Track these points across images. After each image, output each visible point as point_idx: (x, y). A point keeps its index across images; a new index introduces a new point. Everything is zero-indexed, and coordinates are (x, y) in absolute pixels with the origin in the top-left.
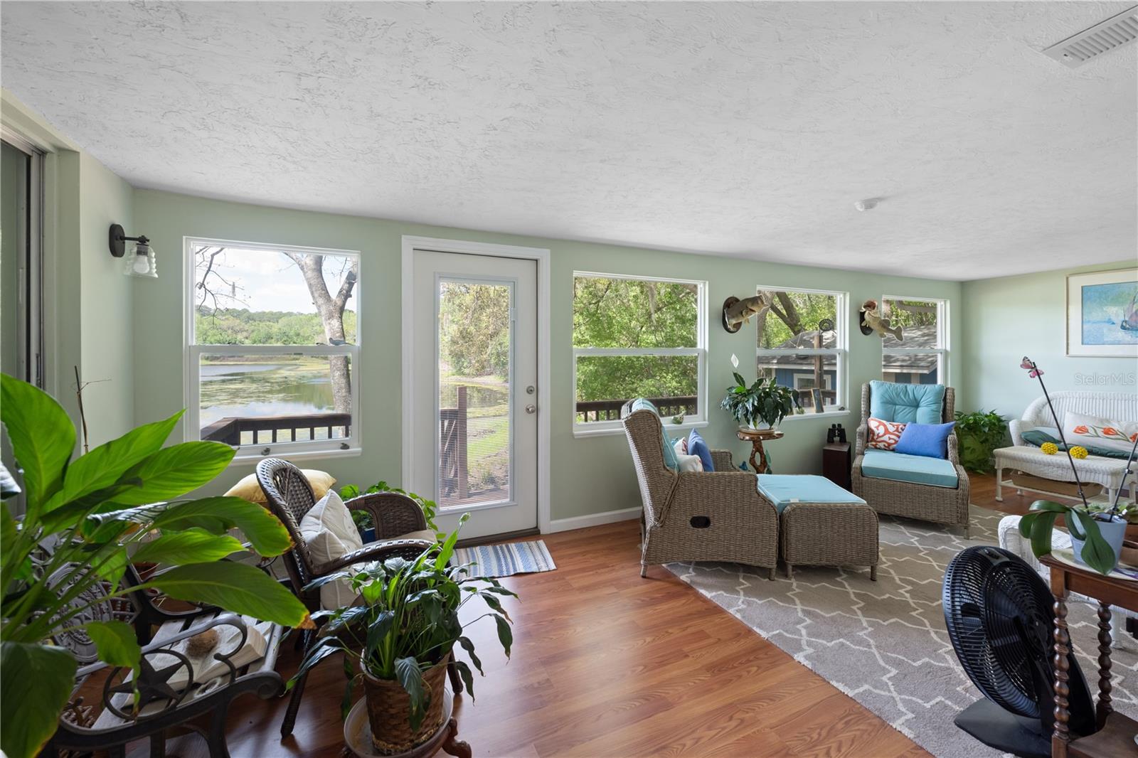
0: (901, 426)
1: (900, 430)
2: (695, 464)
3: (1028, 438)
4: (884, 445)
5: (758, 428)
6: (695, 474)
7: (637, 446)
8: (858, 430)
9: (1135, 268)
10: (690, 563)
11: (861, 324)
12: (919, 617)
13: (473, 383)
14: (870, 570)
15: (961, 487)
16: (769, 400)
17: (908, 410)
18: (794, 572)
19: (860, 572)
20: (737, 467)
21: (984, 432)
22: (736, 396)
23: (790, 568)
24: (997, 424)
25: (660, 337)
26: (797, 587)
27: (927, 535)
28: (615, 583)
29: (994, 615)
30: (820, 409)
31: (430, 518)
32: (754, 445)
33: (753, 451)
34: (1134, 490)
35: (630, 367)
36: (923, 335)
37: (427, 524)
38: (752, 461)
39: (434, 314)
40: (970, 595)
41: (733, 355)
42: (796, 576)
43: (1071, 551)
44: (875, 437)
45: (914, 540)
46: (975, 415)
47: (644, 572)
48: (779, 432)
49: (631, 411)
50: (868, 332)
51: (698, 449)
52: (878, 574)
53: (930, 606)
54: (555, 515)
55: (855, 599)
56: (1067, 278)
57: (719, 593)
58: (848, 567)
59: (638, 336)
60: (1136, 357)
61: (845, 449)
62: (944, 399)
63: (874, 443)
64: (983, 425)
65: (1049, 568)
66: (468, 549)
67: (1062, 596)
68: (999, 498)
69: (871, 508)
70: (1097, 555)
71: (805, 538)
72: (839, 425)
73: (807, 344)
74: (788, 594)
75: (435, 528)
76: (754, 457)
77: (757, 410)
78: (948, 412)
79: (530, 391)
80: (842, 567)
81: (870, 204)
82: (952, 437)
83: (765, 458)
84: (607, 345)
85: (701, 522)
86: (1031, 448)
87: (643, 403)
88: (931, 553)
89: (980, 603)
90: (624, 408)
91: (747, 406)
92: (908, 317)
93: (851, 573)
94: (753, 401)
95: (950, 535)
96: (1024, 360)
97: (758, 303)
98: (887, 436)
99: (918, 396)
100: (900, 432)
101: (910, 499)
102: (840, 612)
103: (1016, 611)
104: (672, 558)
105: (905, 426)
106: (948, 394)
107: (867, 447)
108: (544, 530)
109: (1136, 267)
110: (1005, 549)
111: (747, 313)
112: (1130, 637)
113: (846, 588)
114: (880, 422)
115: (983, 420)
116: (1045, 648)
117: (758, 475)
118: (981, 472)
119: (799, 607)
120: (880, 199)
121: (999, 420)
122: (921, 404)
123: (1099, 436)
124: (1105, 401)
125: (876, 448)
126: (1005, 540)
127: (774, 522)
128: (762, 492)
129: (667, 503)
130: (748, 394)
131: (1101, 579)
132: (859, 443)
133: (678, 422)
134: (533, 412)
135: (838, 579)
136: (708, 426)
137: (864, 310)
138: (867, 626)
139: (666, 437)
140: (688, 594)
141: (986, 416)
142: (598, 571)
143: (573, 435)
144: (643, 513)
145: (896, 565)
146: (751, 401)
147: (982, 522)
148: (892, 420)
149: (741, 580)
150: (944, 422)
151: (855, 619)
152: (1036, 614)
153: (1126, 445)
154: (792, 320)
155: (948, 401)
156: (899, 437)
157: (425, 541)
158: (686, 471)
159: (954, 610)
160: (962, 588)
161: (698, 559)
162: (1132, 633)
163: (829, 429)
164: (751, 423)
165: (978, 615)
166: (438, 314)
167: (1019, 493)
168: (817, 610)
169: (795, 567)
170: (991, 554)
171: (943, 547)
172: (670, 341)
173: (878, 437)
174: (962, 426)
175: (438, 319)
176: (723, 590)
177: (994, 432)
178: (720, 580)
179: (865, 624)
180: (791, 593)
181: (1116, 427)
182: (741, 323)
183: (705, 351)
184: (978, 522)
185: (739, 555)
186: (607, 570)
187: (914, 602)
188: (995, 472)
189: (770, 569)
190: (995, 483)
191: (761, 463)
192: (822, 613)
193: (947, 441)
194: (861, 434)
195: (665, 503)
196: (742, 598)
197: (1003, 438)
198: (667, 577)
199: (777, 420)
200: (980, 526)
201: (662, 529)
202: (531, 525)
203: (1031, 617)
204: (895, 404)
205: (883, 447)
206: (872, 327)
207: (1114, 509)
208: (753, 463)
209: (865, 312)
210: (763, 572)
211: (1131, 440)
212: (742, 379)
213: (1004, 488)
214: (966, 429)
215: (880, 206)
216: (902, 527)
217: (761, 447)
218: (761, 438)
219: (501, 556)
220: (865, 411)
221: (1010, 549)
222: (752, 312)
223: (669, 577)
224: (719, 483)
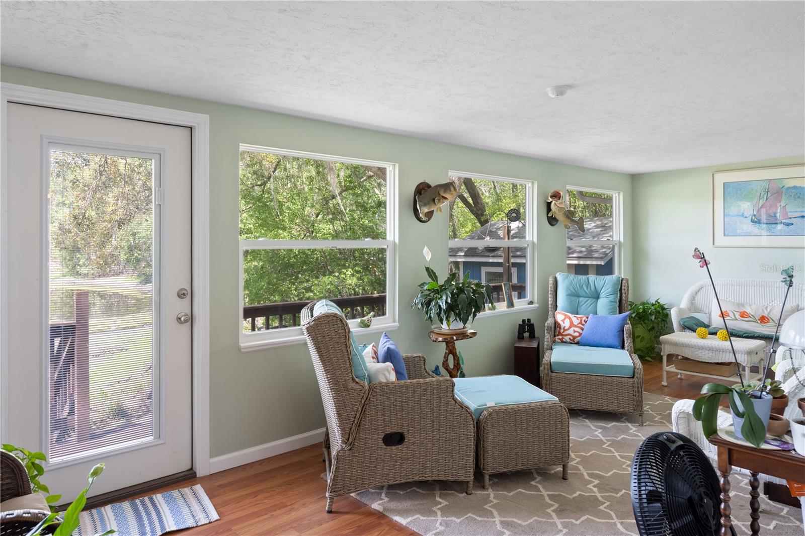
0: (584, 319)
1: (583, 323)
2: (386, 373)
3: (686, 324)
4: (570, 339)
5: (451, 327)
6: (387, 385)
7: (321, 356)
8: (546, 324)
9: (802, 164)
10: (382, 488)
11: (548, 214)
12: (605, 510)
13: (93, 285)
14: (562, 469)
15: (636, 375)
16: (462, 296)
17: (590, 301)
18: (491, 482)
19: (553, 472)
20: (431, 373)
21: (651, 320)
22: (428, 292)
23: (487, 477)
24: (661, 312)
25: (338, 225)
26: (494, 498)
27: (608, 426)
28: (295, 525)
29: (672, 498)
30: (511, 304)
31: (36, 476)
32: (447, 346)
33: (446, 353)
34: (762, 367)
35: (305, 263)
36: (597, 227)
37: (32, 485)
38: (445, 364)
39: (41, 192)
40: (652, 482)
41: (426, 247)
42: (493, 485)
43: (732, 429)
44: (562, 331)
45: (598, 433)
46: (643, 304)
47: (330, 506)
48: (472, 331)
49: (312, 316)
50: (554, 223)
51: (390, 356)
52: (569, 471)
53: (615, 497)
54: (216, 451)
55: (550, 502)
56: (713, 175)
57: (415, 517)
58: (541, 469)
59: (313, 225)
60: (803, 248)
61: (535, 345)
62: (621, 289)
63: (560, 337)
64: (650, 314)
65: (716, 447)
66: (94, 511)
67: (726, 472)
68: (664, 383)
69: (562, 404)
70: (752, 430)
71: (502, 443)
72: (529, 320)
73: (493, 235)
74: (486, 507)
75: (45, 489)
76: (447, 360)
77: (451, 308)
78: (624, 302)
79: (181, 295)
80: (536, 469)
81: (560, 91)
82: (628, 327)
83: (458, 361)
84: (276, 236)
85: (395, 439)
86: (688, 333)
87: (327, 305)
88: (614, 444)
89: (661, 489)
90: (304, 312)
91: (441, 304)
92: (584, 208)
93: (544, 474)
94: (447, 298)
95: (627, 424)
96: (695, 250)
97: (450, 191)
98: (572, 329)
99: (599, 287)
100: (583, 325)
101: (594, 391)
102: (536, 518)
103: (690, 491)
104: (362, 486)
105: (587, 318)
106: (623, 284)
107: (554, 342)
108: (202, 471)
109: (804, 164)
110: (677, 432)
111: (439, 200)
112: (766, 499)
113: (541, 492)
114: (565, 315)
115: (651, 308)
116: (713, 523)
117: (454, 379)
118: (650, 359)
119: (497, 519)
120: (569, 87)
121: (663, 308)
122: (601, 296)
123: (736, 320)
124: (741, 287)
125: (563, 342)
126: (677, 423)
127: (472, 429)
128: (459, 399)
129: (356, 421)
130: (440, 291)
131: (755, 451)
132: (547, 338)
133: (366, 325)
134: (186, 321)
135: (533, 483)
136: (399, 327)
137: (550, 200)
138: (562, 529)
139: (355, 344)
140: (380, 524)
141: (653, 305)
142: (273, 513)
143: (239, 349)
144: (327, 435)
145: (584, 461)
146: (444, 298)
147: (653, 407)
148: (576, 312)
149: (438, 499)
150: (620, 312)
151: (551, 523)
152: (704, 492)
153: (755, 326)
154: (477, 209)
155: (623, 291)
156: (582, 329)
157: (32, 511)
158: (377, 382)
159: (640, 500)
160: (646, 476)
161: (391, 482)
162: (768, 496)
163: (520, 325)
164: (445, 322)
165: (660, 501)
166: (47, 193)
167: (679, 376)
168: (515, 520)
169: (492, 476)
170: (669, 440)
171: (622, 436)
172: (351, 232)
173: (565, 330)
174: (633, 315)
175: (47, 200)
176: (419, 513)
177: (659, 320)
178: (416, 502)
179: (560, 527)
180: (488, 505)
181: (748, 310)
182: (433, 210)
183: (395, 243)
184: (649, 408)
185: (435, 472)
186: (284, 510)
187: (601, 496)
188: (660, 359)
189: (468, 482)
190: (661, 369)
191: (454, 365)
192: (519, 522)
193: (623, 332)
194: (549, 328)
195: (354, 421)
196: (440, 519)
197: (666, 326)
198: (357, 508)
199: (470, 318)
200: (651, 412)
201: (351, 452)
202: (184, 466)
203: (701, 495)
204: (579, 296)
205: (568, 340)
206: (558, 217)
207: (763, 386)
208: (447, 368)
209: (551, 202)
210: (460, 486)
211: (759, 322)
212: (434, 273)
213: (668, 372)
214: (637, 318)
215: (569, 94)
216: (587, 421)
217: (454, 348)
218: (455, 338)
219: (143, 514)
220: (552, 304)
221: (681, 432)
222: (444, 200)
223: (358, 508)
224: (414, 392)
